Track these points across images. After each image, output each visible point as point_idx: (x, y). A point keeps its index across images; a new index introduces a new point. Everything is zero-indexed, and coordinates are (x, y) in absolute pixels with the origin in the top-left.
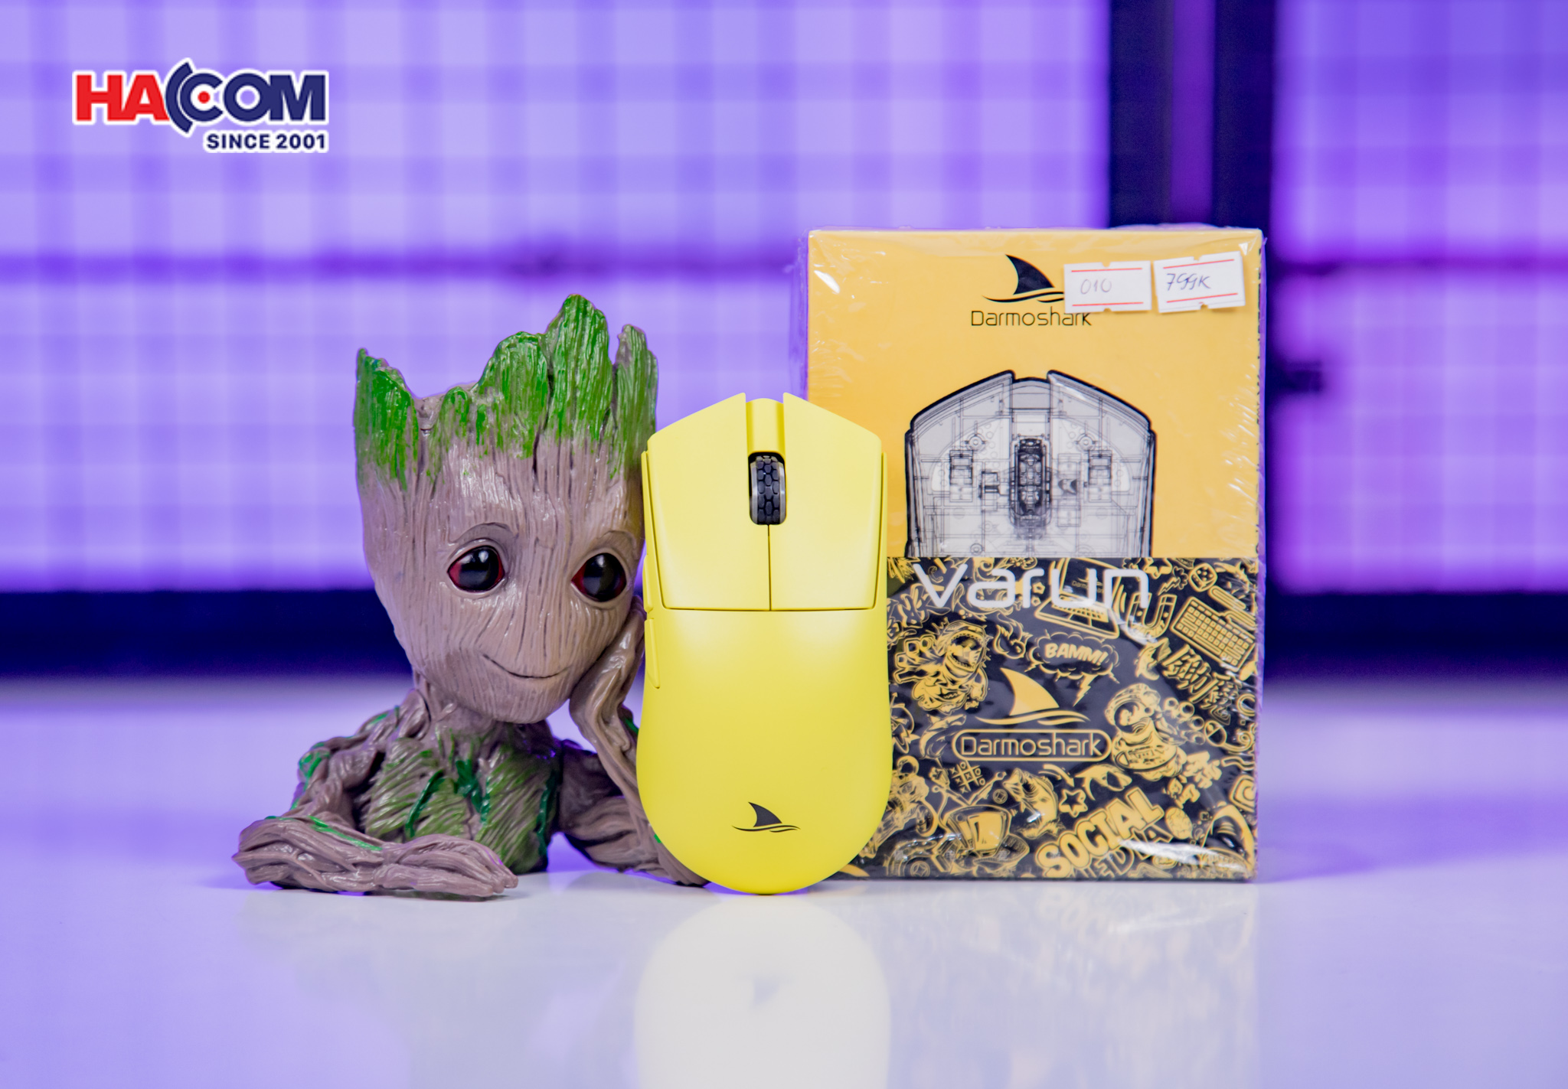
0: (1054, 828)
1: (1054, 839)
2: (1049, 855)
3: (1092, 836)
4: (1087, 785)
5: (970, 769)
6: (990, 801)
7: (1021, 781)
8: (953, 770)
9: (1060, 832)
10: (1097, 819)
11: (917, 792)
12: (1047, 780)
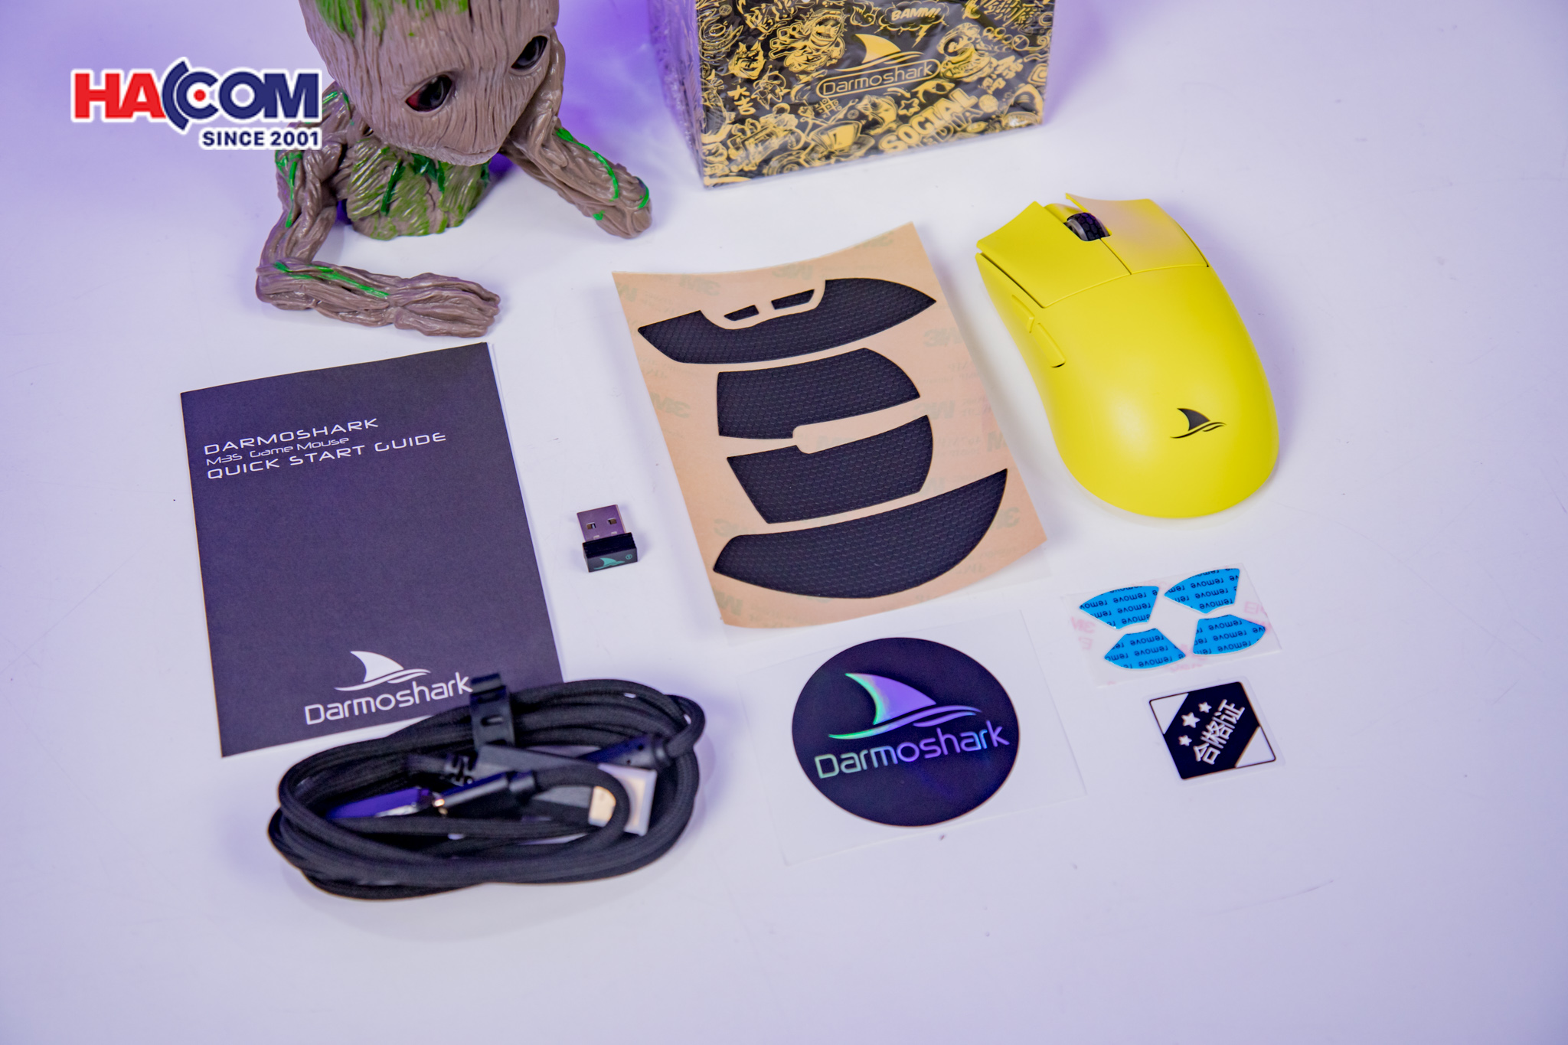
0: (894, 126)
1: (894, 131)
2: (889, 142)
3: (922, 125)
4: (920, 95)
5: (830, 102)
6: (845, 117)
7: (870, 102)
8: (817, 106)
9: (898, 127)
10: (928, 113)
11: (788, 124)
12: (890, 97)
